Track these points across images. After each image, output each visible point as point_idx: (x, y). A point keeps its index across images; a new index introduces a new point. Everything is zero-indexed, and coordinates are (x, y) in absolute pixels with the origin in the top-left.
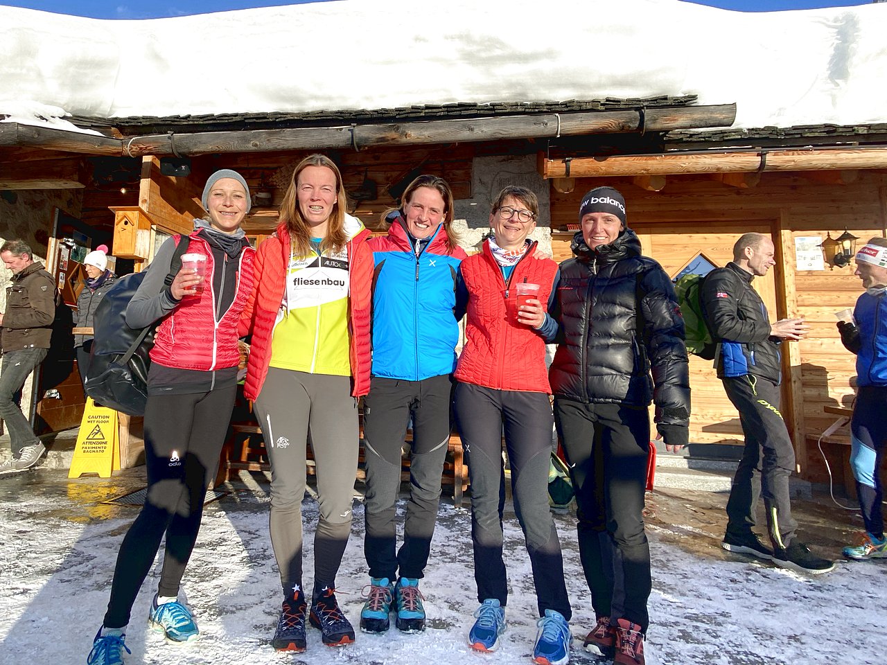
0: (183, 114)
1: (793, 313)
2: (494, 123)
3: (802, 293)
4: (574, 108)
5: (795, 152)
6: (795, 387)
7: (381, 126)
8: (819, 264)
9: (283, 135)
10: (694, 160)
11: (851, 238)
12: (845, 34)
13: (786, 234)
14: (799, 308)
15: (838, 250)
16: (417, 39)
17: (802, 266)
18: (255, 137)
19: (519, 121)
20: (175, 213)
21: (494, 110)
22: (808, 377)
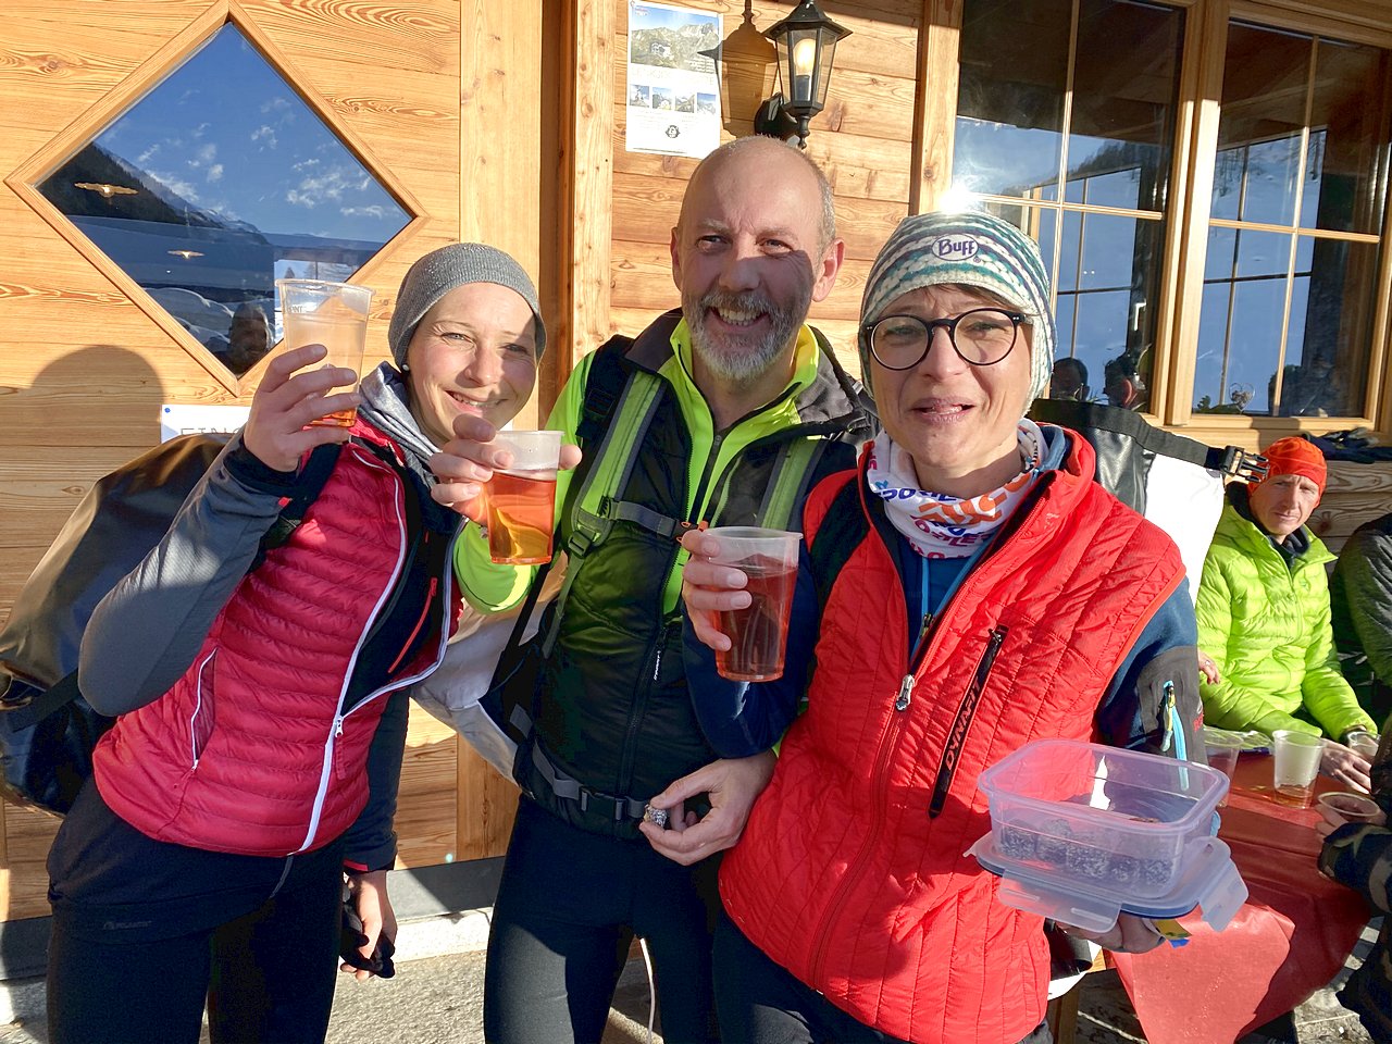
8: (707, 133)
17: (646, 134)
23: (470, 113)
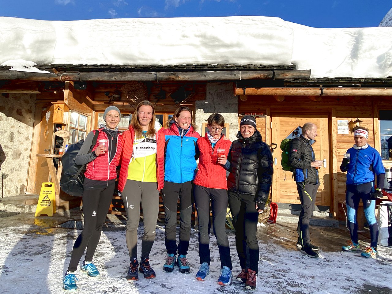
0: (84, 63)
1: (335, 151)
2: (215, 74)
3: (339, 143)
4: (247, 68)
5: (335, 89)
6: (335, 182)
7: (168, 73)
8: (347, 132)
9: (127, 75)
10: (295, 90)
11: (360, 121)
12: (358, 39)
13: (334, 119)
14: (338, 150)
15: (354, 126)
16: (184, 36)
17: (340, 132)
18: (115, 75)
19: (225, 73)
20: (79, 103)
21: (214, 68)
22: (340, 178)
23: (321, 132)
